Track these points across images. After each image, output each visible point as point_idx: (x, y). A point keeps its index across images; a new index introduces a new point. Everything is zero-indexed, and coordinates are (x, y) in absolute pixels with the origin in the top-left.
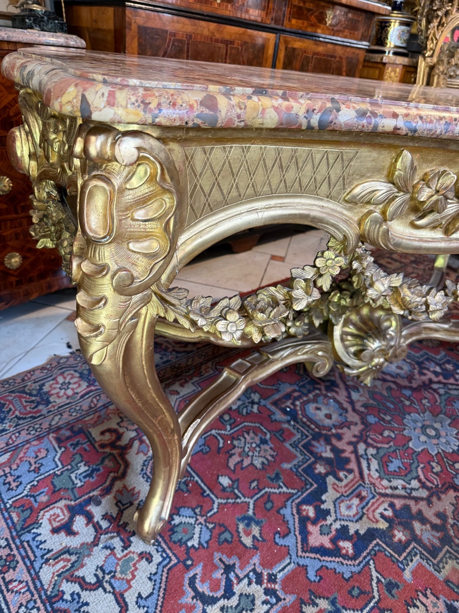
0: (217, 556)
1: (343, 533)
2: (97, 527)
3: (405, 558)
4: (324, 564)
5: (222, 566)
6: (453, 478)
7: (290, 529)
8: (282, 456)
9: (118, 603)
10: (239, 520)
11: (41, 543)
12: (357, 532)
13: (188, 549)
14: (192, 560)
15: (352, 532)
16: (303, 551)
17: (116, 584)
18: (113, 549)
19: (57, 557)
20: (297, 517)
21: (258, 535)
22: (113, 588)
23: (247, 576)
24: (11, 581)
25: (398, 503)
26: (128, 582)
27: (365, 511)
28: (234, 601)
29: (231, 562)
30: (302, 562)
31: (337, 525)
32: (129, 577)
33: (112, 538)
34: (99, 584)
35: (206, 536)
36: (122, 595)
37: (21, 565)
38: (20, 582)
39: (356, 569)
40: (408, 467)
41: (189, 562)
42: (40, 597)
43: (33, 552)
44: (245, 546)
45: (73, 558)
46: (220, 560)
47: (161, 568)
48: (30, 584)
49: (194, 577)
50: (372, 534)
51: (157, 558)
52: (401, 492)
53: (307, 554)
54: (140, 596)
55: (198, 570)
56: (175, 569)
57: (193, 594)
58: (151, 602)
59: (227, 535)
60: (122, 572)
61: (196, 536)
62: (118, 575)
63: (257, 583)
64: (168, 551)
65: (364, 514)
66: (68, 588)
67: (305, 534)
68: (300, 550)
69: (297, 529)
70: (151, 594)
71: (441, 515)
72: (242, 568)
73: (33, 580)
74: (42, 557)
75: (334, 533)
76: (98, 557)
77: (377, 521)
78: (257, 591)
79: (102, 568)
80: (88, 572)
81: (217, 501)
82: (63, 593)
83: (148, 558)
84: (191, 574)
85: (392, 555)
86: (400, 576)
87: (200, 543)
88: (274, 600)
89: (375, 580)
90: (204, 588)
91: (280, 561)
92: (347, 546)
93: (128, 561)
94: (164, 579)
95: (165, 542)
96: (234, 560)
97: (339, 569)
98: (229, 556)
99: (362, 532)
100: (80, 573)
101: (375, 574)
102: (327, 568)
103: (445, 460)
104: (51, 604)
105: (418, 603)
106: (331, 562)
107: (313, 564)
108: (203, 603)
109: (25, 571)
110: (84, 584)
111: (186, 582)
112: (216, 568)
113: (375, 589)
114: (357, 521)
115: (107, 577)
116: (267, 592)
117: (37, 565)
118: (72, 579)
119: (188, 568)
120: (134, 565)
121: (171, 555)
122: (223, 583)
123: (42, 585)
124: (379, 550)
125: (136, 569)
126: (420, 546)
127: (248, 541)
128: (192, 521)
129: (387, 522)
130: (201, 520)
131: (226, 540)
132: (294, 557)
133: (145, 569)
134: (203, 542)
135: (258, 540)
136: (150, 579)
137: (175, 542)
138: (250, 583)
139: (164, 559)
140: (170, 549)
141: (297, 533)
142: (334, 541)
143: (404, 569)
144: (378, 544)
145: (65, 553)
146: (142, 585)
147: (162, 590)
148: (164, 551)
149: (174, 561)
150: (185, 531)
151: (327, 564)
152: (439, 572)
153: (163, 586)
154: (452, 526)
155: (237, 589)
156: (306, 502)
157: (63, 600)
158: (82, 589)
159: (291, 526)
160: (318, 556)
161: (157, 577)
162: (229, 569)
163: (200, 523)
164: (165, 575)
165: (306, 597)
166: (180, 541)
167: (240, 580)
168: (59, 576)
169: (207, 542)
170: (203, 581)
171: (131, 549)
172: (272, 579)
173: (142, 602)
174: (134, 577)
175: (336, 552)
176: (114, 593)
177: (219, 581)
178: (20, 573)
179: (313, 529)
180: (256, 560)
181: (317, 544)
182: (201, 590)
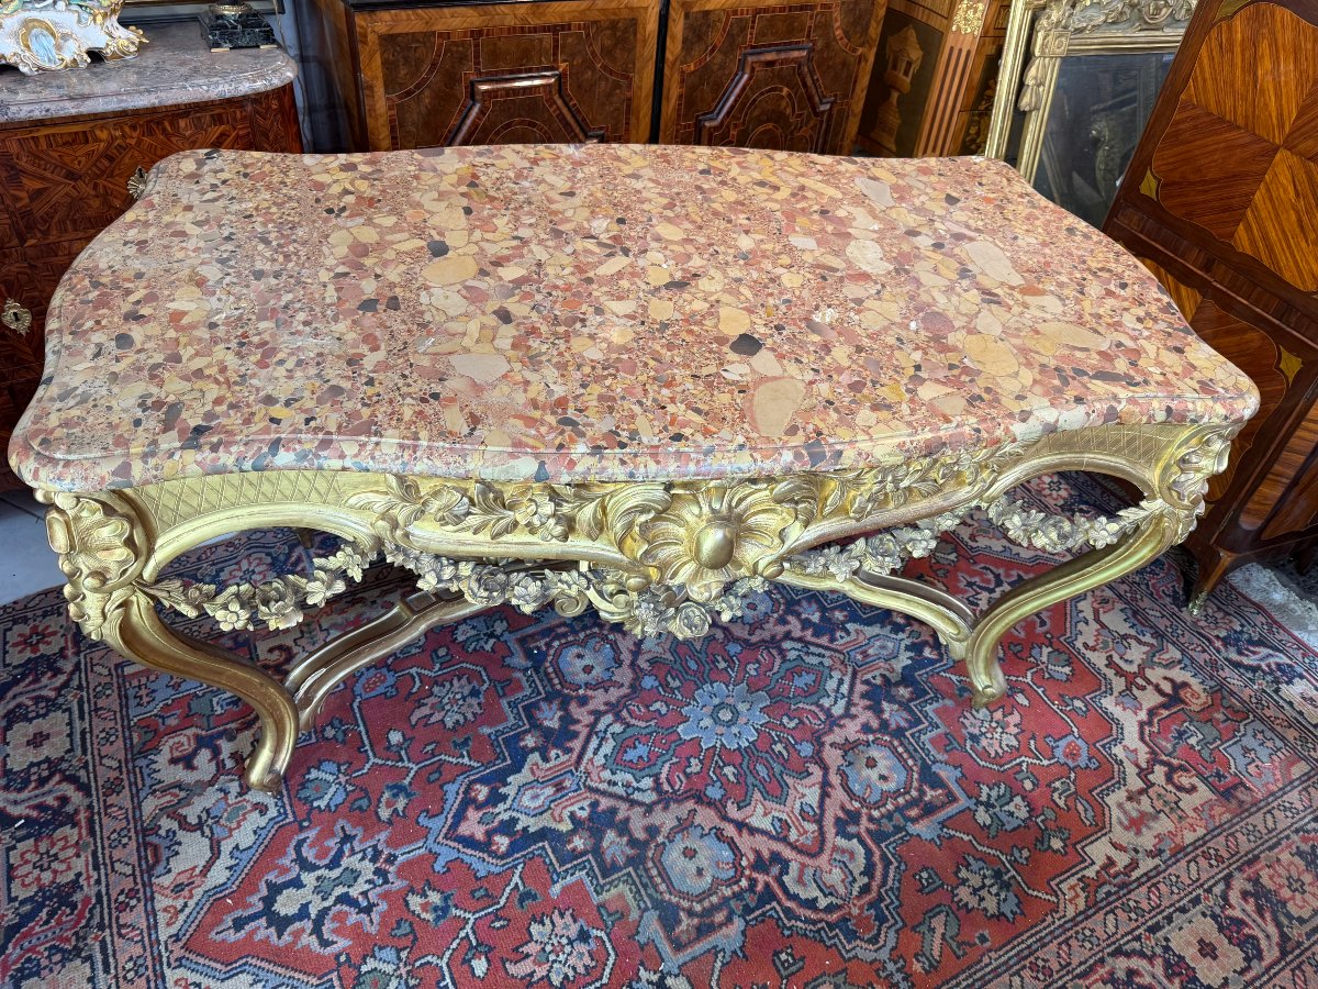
0: (341, 822)
1: (507, 827)
2: (220, 766)
3: (566, 871)
4: (461, 856)
5: (341, 835)
6: (707, 785)
7: (443, 809)
8: (490, 715)
9: (212, 848)
10: (388, 787)
11: (155, 771)
12: (525, 829)
13: (312, 808)
14: (310, 822)
15: (519, 827)
16: (446, 837)
17: (217, 830)
18: (226, 793)
19: (164, 791)
20: (461, 796)
21: (400, 809)
22: (212, 833)
23: (364, 851)
24: (111, 806)
25: (605, 803)
26: (231, 830)
27: (552, 805)
28: (336, 873)
29: (354, 833)
30: (436, 848)
31: (505, 817)
32: (234, 825)
33: (232, 780)
34: (199, 826)
35: (339, 799)
36: (219, 842)
37: (126, 792)
38: (121, 808)
39: (497, 870)
40: (654, 758)
41: (306, 824)
42: (135, 827)
43: (143, 780)
44: (379, 818)
45: (183, 794)
46: (343, 828)
47: (272, 823)
48: (130, 812)
49: (304, 840)
50: (543, 834)
51: (272, 812)
52: (619, 790)
53: (449, 842)
54: (237, 847)
55: (312, 834)
56: (289, 827)
57: (294, 857)
58: (245, 856)
59: (364, 803)
60: (228, 819)
61: (327, 797)
62: (222, 821)
63: (370, 861)
64: (288, 808)
65: (549, 808)
66: (166, 824)
67: (460, 817)
68: (442, 835)
69: (454, 810)
70: (250, 847)
71: (652, 831)
72: (361, 842)
73: (134, 808)
74: (150, 787)
75: (496, 824)
76: (210, 798)
77: (561, 820)
78: (367, 869)
79: (208, 811)
80: (192, 813)
81: (373, 760)
82: (160, 827)
83: (262, 809)
84: (302, 836)
85: (551, 863)
86: (546, 887)
87: (328, 805)
88: (381, 881)
89: (512, 885)
90: (309, 853)
91: (410, 842)
92: (502, 842)
93: (239, 809)
94: (270, 835)
95: (289, 797)
96: (359, 832)
97: (477, 865)
98: (354, 827)
99: (531, 830)
100: (183, 811)
101: (516, 879)
102: (462, 860)
103: (716, 758)
104: (144, 836)
105: (547, 921)
106: (471, 856)
107: (447, 852)
108: (301, 869)
109: (129, 798)
110: (184, 824)
111: (294, 843)
112: (333, 835)
113: (506, 895)
114: (535, 815)
115: (210, 822)
116: (377, 872)
117: (142, 794)
118: (173, 815)
119: (302, 829)
120: (244, 815)
121: (289, 812)
122: (333, 853)
123: (141, 816)
124: (540, 855)
125: (245, 819)
126: (596, 861)
127: (385, 813)
128: (331, 778)
129: (573, 823)
130: (343, 779)
131: (360, 808)
132: (431, 840)
133: (255, 820)
134: (332, 804)
135: (398, 815)
136: (255, 832)
137: (300, 799)
138: (363, 859)
139: (280, 814)
140: (291, 806)
141: (450, 816)
142: (489, 834)
143: (554, 882)
144: (543, 848)
145: (175, 787)
146: (244, 837)
147: (263, 847)
148: (284, 807)
149: (291, 818)
150: (317, 789)
151: (465, 857)
152: (598, 894)
153: (266, 842)
154: (657, 845)
155: (345, 862)
156: (483, 781)
157: (157, 834)
158: (180, 827)
159: (447, 807)
160: (460, 847)
161: (264, 833)
162: (347, 838)
163: (340, 783)
164: (273, 831)
165: (418, 886)
166: (306, 798)
167: (353, 852)
168: (161, 810)
169: (337, 806)
170: (311, 846)
171: (247, 797)
172: (391, 859)
173: (236, 854)
174: (239, 826)
175: (485, 846)
176: (211, 839)
177: (330, 849)
178: (124, 799)
179: (472, 814)
180: (383, 836)
181: (467, 833)
182: (305, 855)
